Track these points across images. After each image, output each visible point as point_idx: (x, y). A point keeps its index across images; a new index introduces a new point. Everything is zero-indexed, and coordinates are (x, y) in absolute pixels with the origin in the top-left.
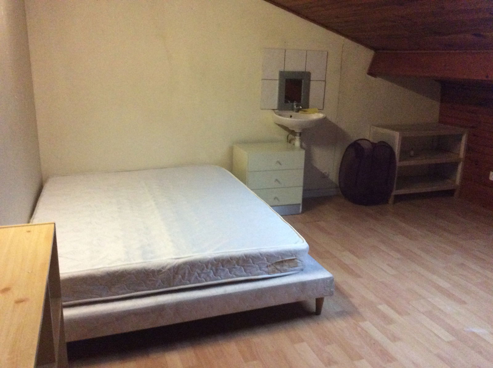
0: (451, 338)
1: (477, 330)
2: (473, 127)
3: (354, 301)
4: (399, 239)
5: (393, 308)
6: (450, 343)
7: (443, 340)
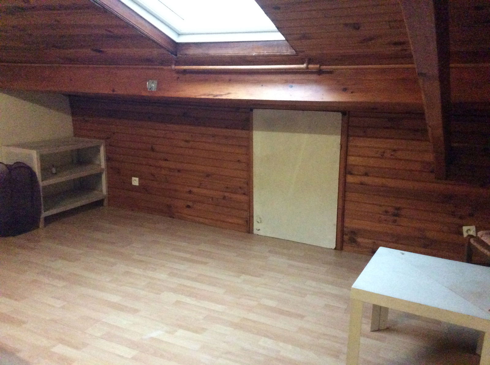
0: (134, 353)
1: (154, 334)
2: (108, 138)
3: (21, 355)
4: (59, 264)
5: (69, 344)
6: (134, 358)
7: (126, 358)
